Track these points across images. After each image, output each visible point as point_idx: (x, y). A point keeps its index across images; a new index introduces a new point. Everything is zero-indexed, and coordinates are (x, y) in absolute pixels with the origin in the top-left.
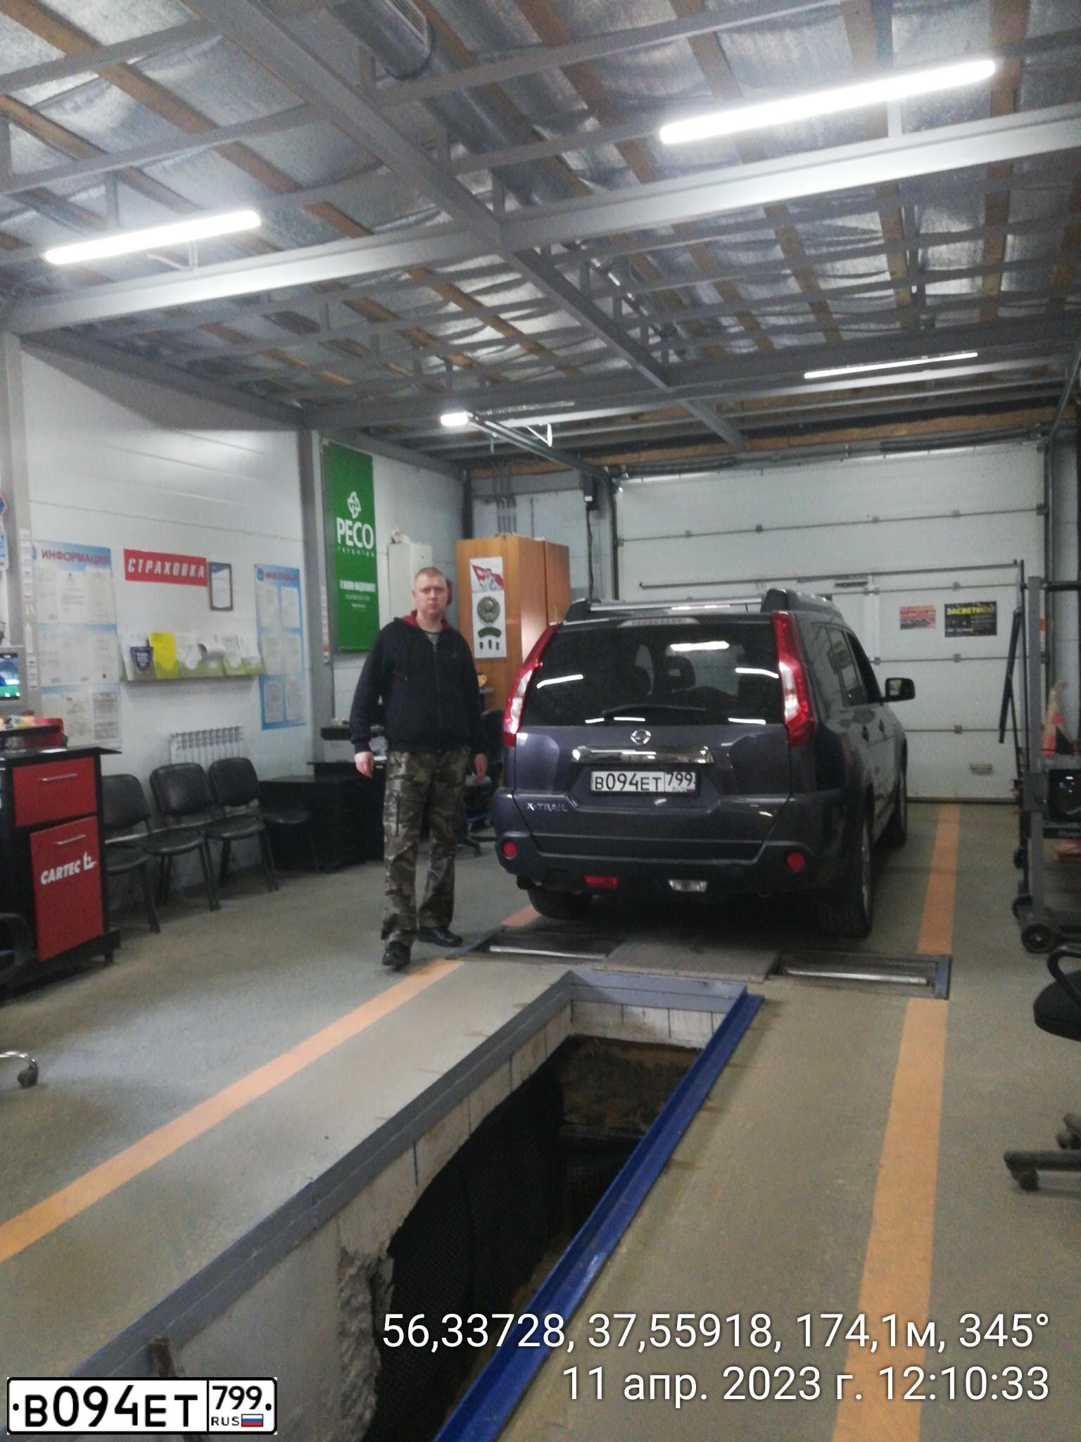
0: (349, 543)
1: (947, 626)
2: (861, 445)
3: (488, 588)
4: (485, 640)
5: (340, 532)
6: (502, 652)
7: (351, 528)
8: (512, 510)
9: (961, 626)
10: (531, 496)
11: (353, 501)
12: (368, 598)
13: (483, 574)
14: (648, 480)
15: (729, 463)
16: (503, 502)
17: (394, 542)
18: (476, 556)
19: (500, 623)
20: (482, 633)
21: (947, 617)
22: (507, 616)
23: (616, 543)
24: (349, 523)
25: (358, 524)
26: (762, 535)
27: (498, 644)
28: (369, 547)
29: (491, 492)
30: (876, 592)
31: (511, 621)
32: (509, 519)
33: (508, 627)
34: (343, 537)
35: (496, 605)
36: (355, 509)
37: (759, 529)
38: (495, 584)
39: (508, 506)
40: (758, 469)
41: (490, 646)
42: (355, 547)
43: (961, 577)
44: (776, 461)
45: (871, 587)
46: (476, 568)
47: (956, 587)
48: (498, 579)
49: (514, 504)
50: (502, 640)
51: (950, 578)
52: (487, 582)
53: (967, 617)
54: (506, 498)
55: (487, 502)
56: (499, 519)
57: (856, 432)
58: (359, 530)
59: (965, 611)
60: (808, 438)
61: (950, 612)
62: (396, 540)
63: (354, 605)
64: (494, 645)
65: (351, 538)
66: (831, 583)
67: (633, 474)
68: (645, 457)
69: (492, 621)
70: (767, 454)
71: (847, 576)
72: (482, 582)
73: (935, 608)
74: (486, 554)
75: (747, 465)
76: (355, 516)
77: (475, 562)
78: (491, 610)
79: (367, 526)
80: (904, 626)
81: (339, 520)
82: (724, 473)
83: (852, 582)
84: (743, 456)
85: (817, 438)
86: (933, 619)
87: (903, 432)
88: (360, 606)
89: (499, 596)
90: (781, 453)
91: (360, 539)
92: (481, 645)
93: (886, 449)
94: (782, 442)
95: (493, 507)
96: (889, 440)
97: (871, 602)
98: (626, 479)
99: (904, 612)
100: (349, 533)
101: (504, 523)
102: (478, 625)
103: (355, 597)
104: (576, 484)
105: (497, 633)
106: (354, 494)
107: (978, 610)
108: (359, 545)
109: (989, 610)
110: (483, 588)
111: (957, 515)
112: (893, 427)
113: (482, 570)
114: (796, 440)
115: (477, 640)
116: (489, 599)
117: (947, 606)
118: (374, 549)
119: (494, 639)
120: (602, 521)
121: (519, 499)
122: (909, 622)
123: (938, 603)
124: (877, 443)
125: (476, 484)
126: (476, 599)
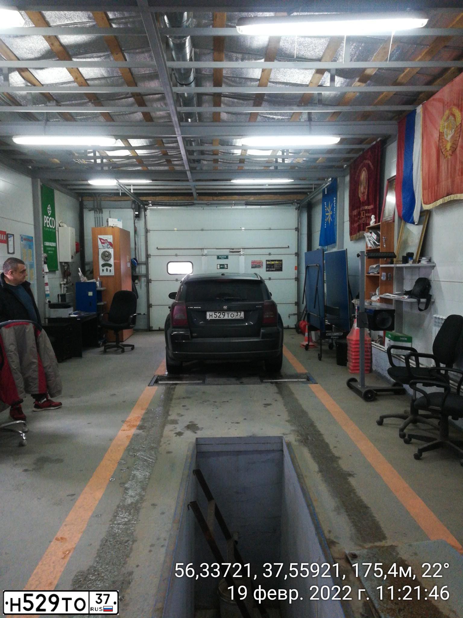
0: (48, 226)
1: (267, 268)
2: (238, 202)
3: (106, 247)
4: (105, 268)
5: (45, 222)
6: (113, 273)
7: (48, 220)
8: (100, 214)
9: (271, 268)
10: (109, 209)
11: (49, 208)
12: (54, 249)
13: (104, 242)
14: (158, 207)
15: (192, 204)
16: (97, 211)
17: (60, 226)
18: (101, 235)
19: (112, 262)
20: (103, 265)
21: (267, 265)
22: (114, 259)
23: (147, 231)
24: (48, 217)
25: (51, 218)
26: (204, 232)
27: (110, 270)
28: (54, 227)
29: (92, 207)
30: (243, 255)
31: (116, 261)
32: (100, 218)
33: (114, 263)
34: (46, 223)
35: (110, 254)
36: (50, 212)
37: (202, 230)
38: (109, 246)
39: (99, 213)
40: (202, 207)
41: (107, 271)
42: (50, 228)
43: (272, 251)
44: (208, 205)
45: (242, 253)
46: (100, 239)
47: (270, 254)
48: (110, 243)
49: (102, 213)
50: (112, 268)
51: (268, 251)
52: (105, 245)
53: (273, 264)
54: (98, 209)
55: (90, 210)
56: (95, 218)
57: (236, 197)
58: (51, 220)
59: (272, 263)
60: (220, 198)
61: (268, 263)
62: (61, 225)
63: (49, 252)
64: (109, 270)
65: (48, 224)
66: (229, 250)
67: (153, 205)
68: (158, 199)
69: (108, 261)
70: (206, 202)
71: (233, 249)
72: (103, 245)
73: (263, 261)
74: (106, 234)
75: (197, 205)
76: (49, 215)
77: (100, 236)
78: (107, 256)
79: (53, 219)
80: (252, 267)
81: (45, 217)
82: (189, 208)
83: (235, 251)
84: (195, 202)
85: (223, 198)
86: (262, 265)
87: (252, 199)
88: (51, 252)
89: (111, 251)
90: (209, 202)
91: (51, 225)
92: (103, 270)
93: (247, 204)
94: (211, 198)
95: (92, 212)
96: (248, 201)
97: (242, 258)
98: (150, 206)
99: (253, 262)
100: (48, 222)
101: (97, 220)
102: (101, 262)
103: (49, 249)
104: (130, 207)
105: (110, 265)
106: (49, 205)
107: (277, 262)
108: (51, 227)
109: (280, 263)
110: (104, 248)
111: (270, 229)
112: (249, 196)
113: (103, 240)
114: (215, 198)
115: (101, 268)
116: (107, 252)
117: (267, 261)
118: (55, 228)
119: (109, 268)
120: (140, 221)
121: (104, 210)
122: (254, 266)
123: (264, 259)
124: (244, 202)
125: (85, 203)
126: (101, 251)
